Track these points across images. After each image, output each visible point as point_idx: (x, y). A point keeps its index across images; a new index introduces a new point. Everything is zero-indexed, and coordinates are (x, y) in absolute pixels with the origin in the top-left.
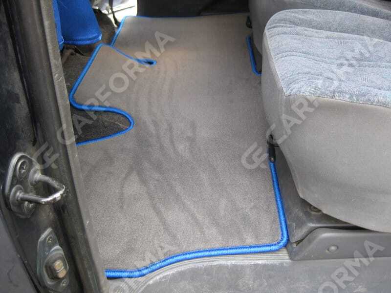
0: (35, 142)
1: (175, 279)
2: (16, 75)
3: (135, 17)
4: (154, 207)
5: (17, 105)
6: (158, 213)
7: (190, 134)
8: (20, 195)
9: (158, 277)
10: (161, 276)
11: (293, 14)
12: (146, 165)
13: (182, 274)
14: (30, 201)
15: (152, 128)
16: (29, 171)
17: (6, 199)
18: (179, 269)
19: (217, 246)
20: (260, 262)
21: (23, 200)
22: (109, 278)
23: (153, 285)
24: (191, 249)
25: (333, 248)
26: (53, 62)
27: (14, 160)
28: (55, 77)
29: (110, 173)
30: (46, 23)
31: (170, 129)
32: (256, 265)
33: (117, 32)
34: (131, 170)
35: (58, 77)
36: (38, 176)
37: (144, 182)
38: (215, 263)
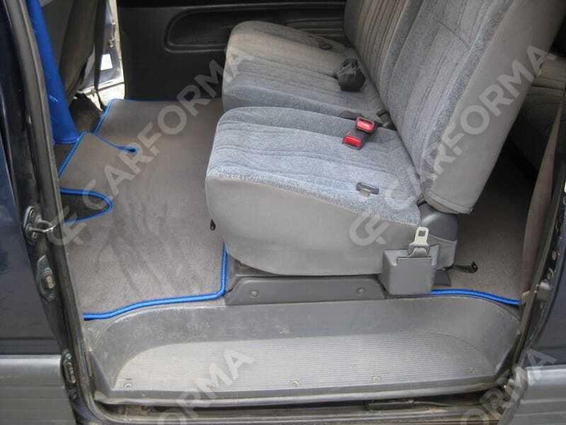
0: (39, 202)
1: (135, 320)
2: (31, 164)
3: (121, 100)
4: (124, 271)
5: (31, 180)
6: (127, 275)
7: (161, 215)
8: (31, 229)
9: (122, 319)
10: (125, 317)
11: (242, 112)
12: (120, 239)
13: (141, 317)
14: (36, 232)
15: (128, 210)
16: (35, 217)
17: (23, 230)
18: (140, 313)
19: (171, 296)
20: (202, 307)
21: (33, 231)
22: (86, 319)
23: (117, 324)
24: (149, 299)
25: (254, 293)
26: (51, 157)
27: (28, 210)
28: (52, 165)
29: (88, 247)
30: (48, 138)
31: (144, 210)
32: (199, 310)
33: (102, 116)
34: (107, 243)
35: (53, 165)
36: (40, 220)
37: (117, 253)
38: (167, 309)
